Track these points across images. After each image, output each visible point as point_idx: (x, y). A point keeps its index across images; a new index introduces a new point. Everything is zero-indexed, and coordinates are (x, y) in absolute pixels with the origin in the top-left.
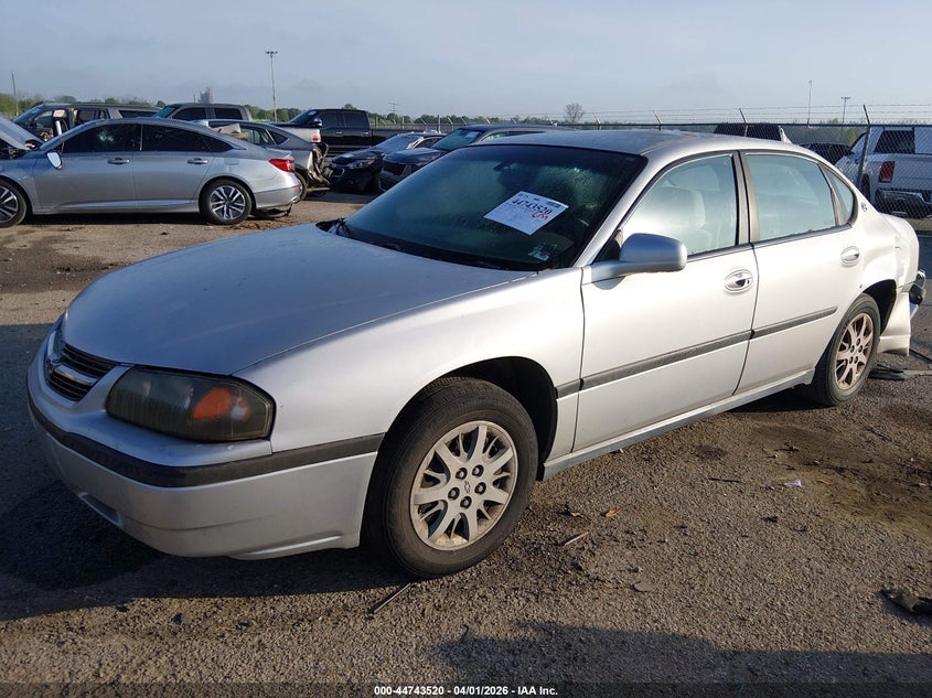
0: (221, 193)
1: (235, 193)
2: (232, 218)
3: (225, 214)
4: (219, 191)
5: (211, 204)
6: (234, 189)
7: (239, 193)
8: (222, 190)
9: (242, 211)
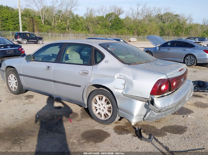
0: (189, 58)
1: (192, 58)
2: (190, 65)
3: (189, 63)
4: (188, 57)
5: (186, 60)
6: (192, 57)
7: (193, 58)
8: (189, 57)
9: (193, 63)
